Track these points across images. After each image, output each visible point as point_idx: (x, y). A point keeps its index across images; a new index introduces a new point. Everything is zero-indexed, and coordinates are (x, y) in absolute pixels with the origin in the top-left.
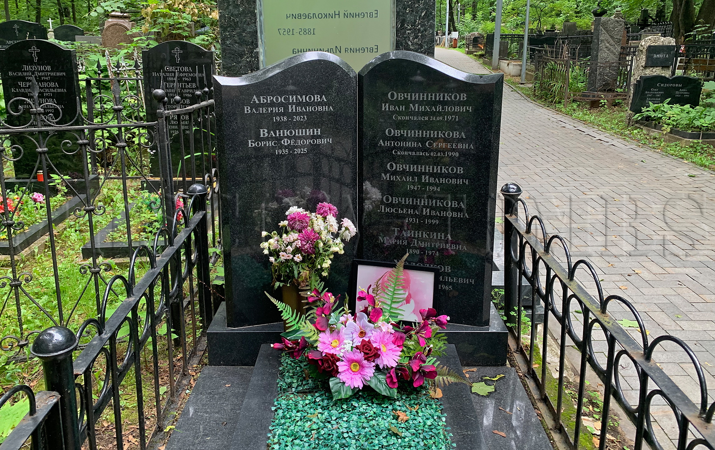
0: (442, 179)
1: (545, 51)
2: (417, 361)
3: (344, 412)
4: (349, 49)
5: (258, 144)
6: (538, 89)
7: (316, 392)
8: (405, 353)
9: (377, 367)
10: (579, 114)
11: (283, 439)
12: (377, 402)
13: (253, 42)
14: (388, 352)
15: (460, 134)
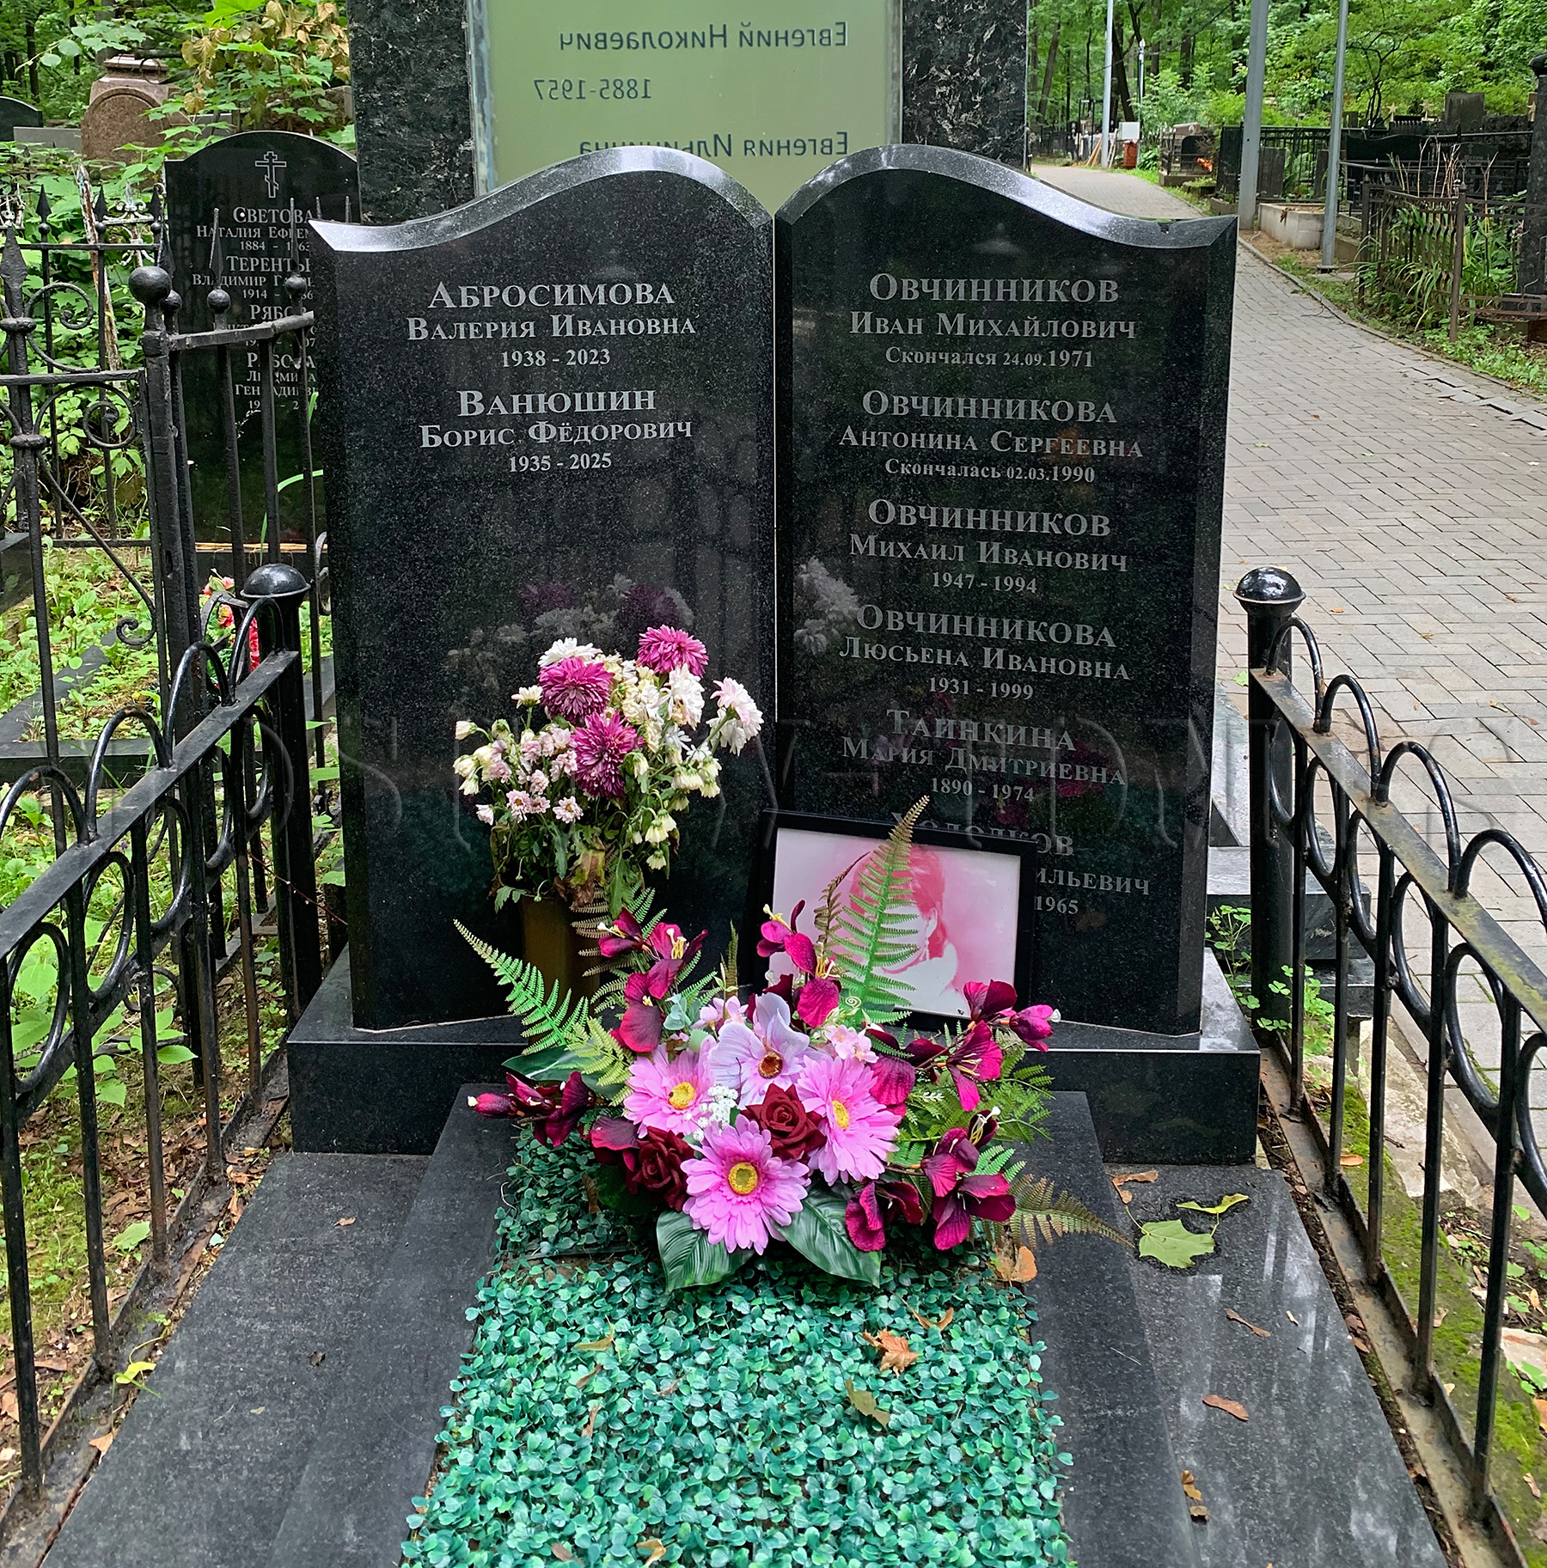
0: (1044, 555)
1: (1393, 175)
2: (948, 1160)
3: (700, 1332)
4: (757, 145)
5: (453, 439)
6: (1372, 288)
7: (618, 1256)
8: (909, 1131)
9: (817, 1176)
10: (1494, 360)
11: (490, 1429)
12: (814, 1298)
13: (454, 122)
14: (857, 1126)
15: (1098, 411)
